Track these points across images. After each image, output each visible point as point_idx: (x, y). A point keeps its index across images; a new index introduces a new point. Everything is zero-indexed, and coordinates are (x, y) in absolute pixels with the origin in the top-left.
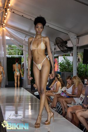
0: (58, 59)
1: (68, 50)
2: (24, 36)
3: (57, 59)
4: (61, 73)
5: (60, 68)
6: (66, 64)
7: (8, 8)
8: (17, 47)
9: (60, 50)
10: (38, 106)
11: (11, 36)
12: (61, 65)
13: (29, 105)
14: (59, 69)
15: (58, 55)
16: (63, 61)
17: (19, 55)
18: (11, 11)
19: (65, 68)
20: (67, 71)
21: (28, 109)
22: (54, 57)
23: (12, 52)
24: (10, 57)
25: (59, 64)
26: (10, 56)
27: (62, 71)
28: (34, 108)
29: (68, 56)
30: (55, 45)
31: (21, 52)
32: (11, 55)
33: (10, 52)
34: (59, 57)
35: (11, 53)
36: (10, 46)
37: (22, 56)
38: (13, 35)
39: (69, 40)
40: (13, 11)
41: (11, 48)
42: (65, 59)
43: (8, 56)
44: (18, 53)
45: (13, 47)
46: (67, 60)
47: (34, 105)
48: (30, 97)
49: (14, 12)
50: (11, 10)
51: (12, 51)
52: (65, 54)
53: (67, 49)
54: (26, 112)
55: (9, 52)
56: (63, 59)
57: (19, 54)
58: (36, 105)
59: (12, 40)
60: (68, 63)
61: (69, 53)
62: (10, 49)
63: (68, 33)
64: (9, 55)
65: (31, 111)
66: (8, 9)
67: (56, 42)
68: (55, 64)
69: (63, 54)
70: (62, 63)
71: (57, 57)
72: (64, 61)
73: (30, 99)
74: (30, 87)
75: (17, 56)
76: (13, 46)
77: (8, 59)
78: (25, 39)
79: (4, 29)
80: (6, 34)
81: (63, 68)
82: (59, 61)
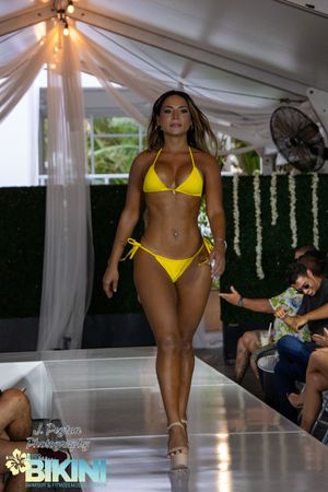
2: (180, 71)
8: (141, 128)
10: (265, 446)
11: (108, 69)
13: (214, 442)
21: (213, 464)
23: (111, 157)
24: (107, 182)
26: (106, 178)
28: (244, 457)
32: (107, 172)
33: (103, 155)
35: (108, 160)
36: (102, 126)
38: (116, 62)
41: (109, 136)
43: (94, 178)
45: (116, 130)
47: (243, 441)
48: (220, 400)
51: (112, 152)
54: (201, 484)
55: (98, 159)
58: (253, 441)
59: (112, 89)
62: (102, 139)
64: (99, 170)
65: (234, 478)
73: (222, 411)
74: (220, 345)
76: (116, 121)
77: (96, 192)
78: (181, 84)
79: (70, 32)
80: (83, 62)
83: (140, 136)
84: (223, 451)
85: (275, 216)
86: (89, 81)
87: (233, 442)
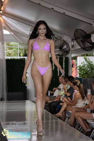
0: (77, 61)
3: (74, 61)
4: (82, 79)
5: (80, 72)
6: (88, 67)
8: (18, 45)
12: (81, 69)
14: (78, 75)
15: (76, 55)
16: (83, 64)
19: (86, 73)
20: (90, 77)
22: (72, 58)
23: (10, 53)
25: (78, 68)
26: (9, 58)
27: (83, 77)
29: (90, 56)
30: (72, 40)
31: (24, 52)
33: (8, 52)
34: (78, 58)
36: (8, 44)
37: (26, 58)
42: (86, 60)
44: (20, 54)
45: (12, 46)
46: (89, 62)
51: (10, 51)
52: (86, 53)
56: (84, 60)
57: (21, 55)
60: (91, 66)
62: (8, 48)
63: (93, 23)
64: (7, 56)
67: (75, 36)
68: (73, 67)
69: (83, 54)
70: (82, 65)
71: (75, 58)
72: (85, 63)
75: (18, 57)
76: (12, 43)
79: (1, 18)
80: (4, 27)
81: (84, 72)
82: (78, 63)
83: (18, 47)
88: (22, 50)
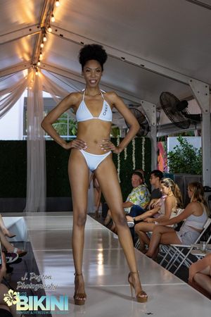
0: (166, 144)
1: (189, 121)
3: (162, 143)
4: (174, 175)
6: (185, 155)
7: (49, 27)
8: (69, 116)
9: (170, 122)
10: (119, 255)
12: (173, 157)
13: (97, 253)
14: (169, 168)
15: (165, 134)
16: (176, 149)
17: (72, 135)
18: (56, 33)
19: (182, 165)
20: (187, 172)
21: (96, 261)
22: (157, 138)
25: (168, 156)
27: (176, 172)
28: (109, 259)
29: (188, 136)
30: (158, 109)
34: (168, 138)
38: (58, 88)
39: (192, 97)
40: (59, 33)
42: (181, 143)
43: (47, 137)
44: (71, 130)
46: (186, 146)
47: (110, 252)
49: (61, 35)
50: (56, 30)
52: (182, 131)
53: (186, 119)
54: (91, 270)
56: (178, 143)
57: (73, 131)
58: (114, 253)
60: (190, 153)
61: (192, 128)
63: (190, 82)
65: (105, 268)
66: (50, 30)
67: (161, 103)
68: (159, 155)
69: (178, 132)
70: (174, 151)
71: (164, 139)
72: (181, 148)
73: (101, 240)
75: (68, 137)
77: (48, 143)
79: (38, 74)
80: (44, 87)
81: (179, 163)
82: (168, 148)
83: (68, 119)
84: (100, 257)
85: (126, 156)
86: (46, 95)
87: (105, 253)
88: (75, 124)
